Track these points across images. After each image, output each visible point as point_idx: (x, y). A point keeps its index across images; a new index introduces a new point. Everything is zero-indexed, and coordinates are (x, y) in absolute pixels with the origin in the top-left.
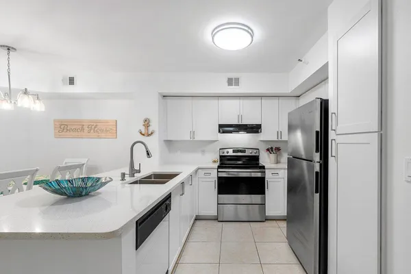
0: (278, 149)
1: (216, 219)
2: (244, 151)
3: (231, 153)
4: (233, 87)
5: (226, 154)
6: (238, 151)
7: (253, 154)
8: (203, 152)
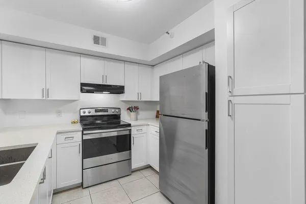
0: (137, 108)
1: (81, 186)
2: (107, 111)
3: (93, 113)
4: (100, 46)
5: (88, 114)
6: (101, 111)
7: (115, 113)
8: (59, 113)
